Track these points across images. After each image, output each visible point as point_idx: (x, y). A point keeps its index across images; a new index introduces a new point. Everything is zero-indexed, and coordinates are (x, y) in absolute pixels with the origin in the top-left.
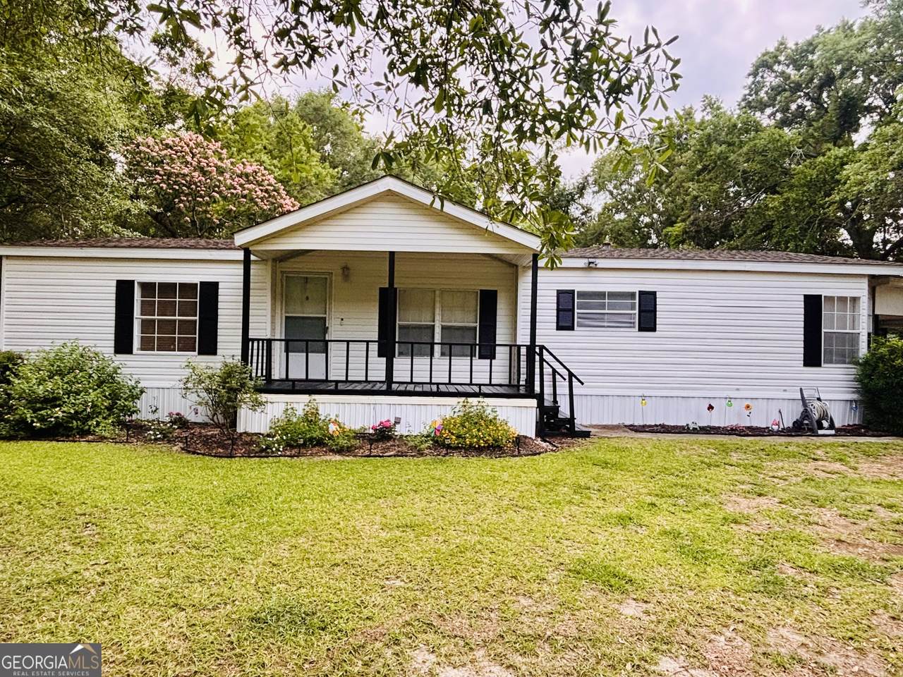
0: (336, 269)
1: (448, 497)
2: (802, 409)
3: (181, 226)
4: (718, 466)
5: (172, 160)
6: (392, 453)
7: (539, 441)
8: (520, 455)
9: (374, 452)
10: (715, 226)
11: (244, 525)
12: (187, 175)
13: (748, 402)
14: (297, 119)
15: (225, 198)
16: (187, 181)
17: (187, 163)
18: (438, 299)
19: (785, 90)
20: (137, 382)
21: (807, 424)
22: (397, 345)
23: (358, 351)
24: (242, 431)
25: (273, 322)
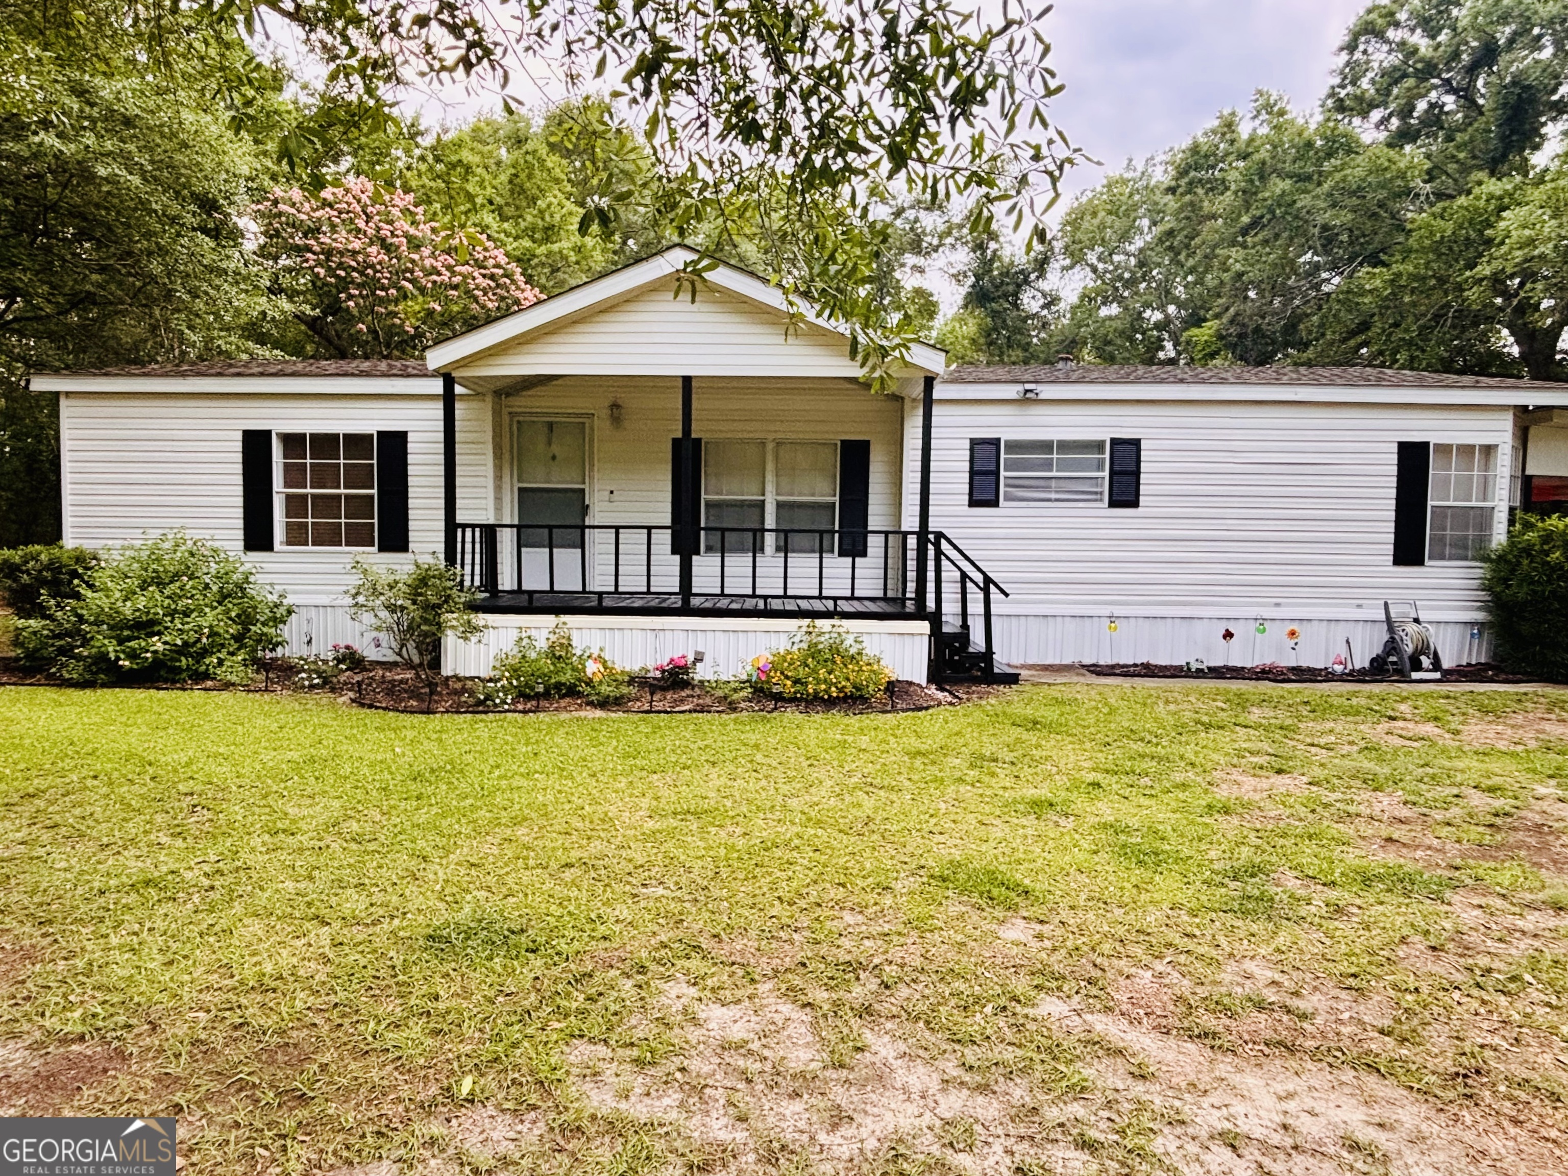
0: (598, 406)
1: (764, 770)
2: (1386, 637)
3: (355, 339)
4: (1222, 728)
5: (333, 226)
6: (687, 708)
7: (933, 690)
8: (894, 709)
9: (658, 706)
10: (1274, 326)
12: (359, 253)
13: (1295, 626)
14: (543, 150)
15: (422, 290)
16: (358, 263)
17: (359, 230)
18: (770, 458)
19: (1405, 75)
20: (282, 596)
21: (1393, 663)
22: (702, 533)
23: (633, 542)
24: (450, 673)
25: (498, 498)
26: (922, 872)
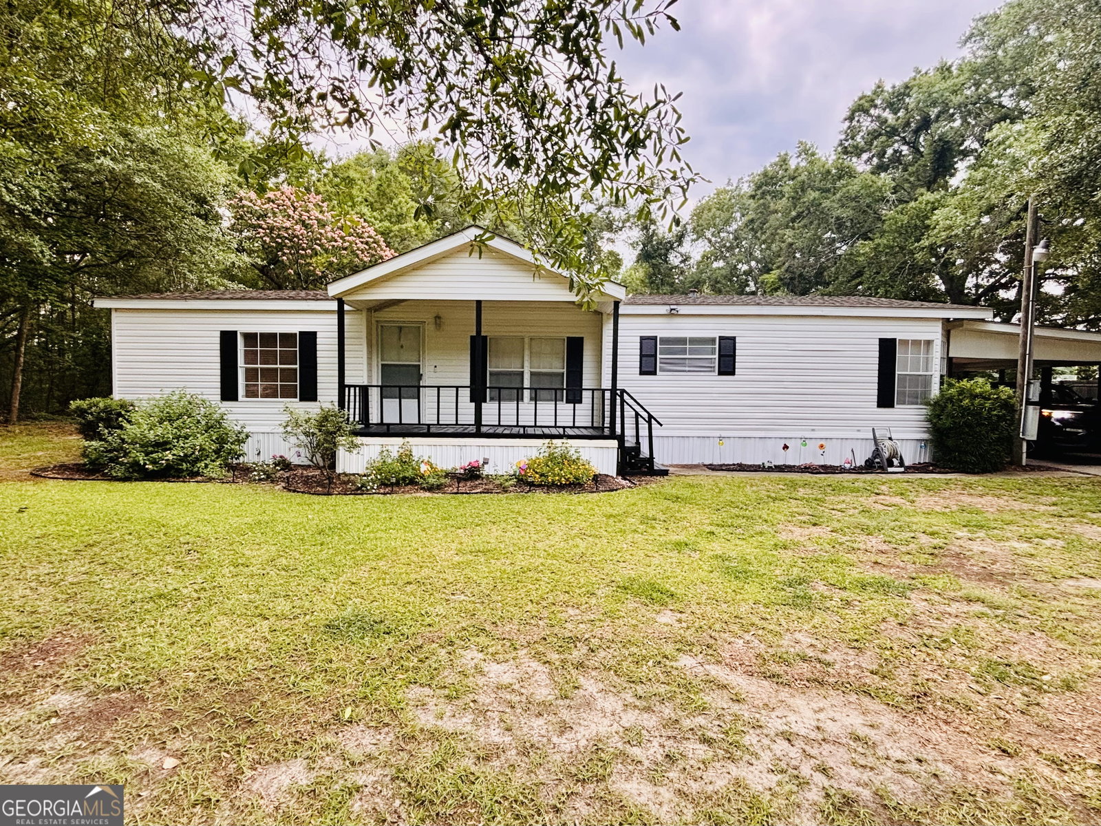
0: (428, 317)
1: (523, 526)
2: (873, 448)
3: (287, 278)
4: (782, 500)
5: (274, 213)
6: (479, 491)
7: (619, 479)
8: (598, 491)
9: (462, 489)
10: (810, 273)
11: (331, 551)
12: (289, 229)
13: (823, 442)
14: (396, 171)
15: (326, 251)
16: (289, 235)
17: (289, 216)
18: (526, 346)
19: (880, 134)
20: (243, 427)
21: (878, 463)
22: (488, 390)
23: (448, 396)
24: (341, 472)
25: (370, 370)
26: (613, 584)
